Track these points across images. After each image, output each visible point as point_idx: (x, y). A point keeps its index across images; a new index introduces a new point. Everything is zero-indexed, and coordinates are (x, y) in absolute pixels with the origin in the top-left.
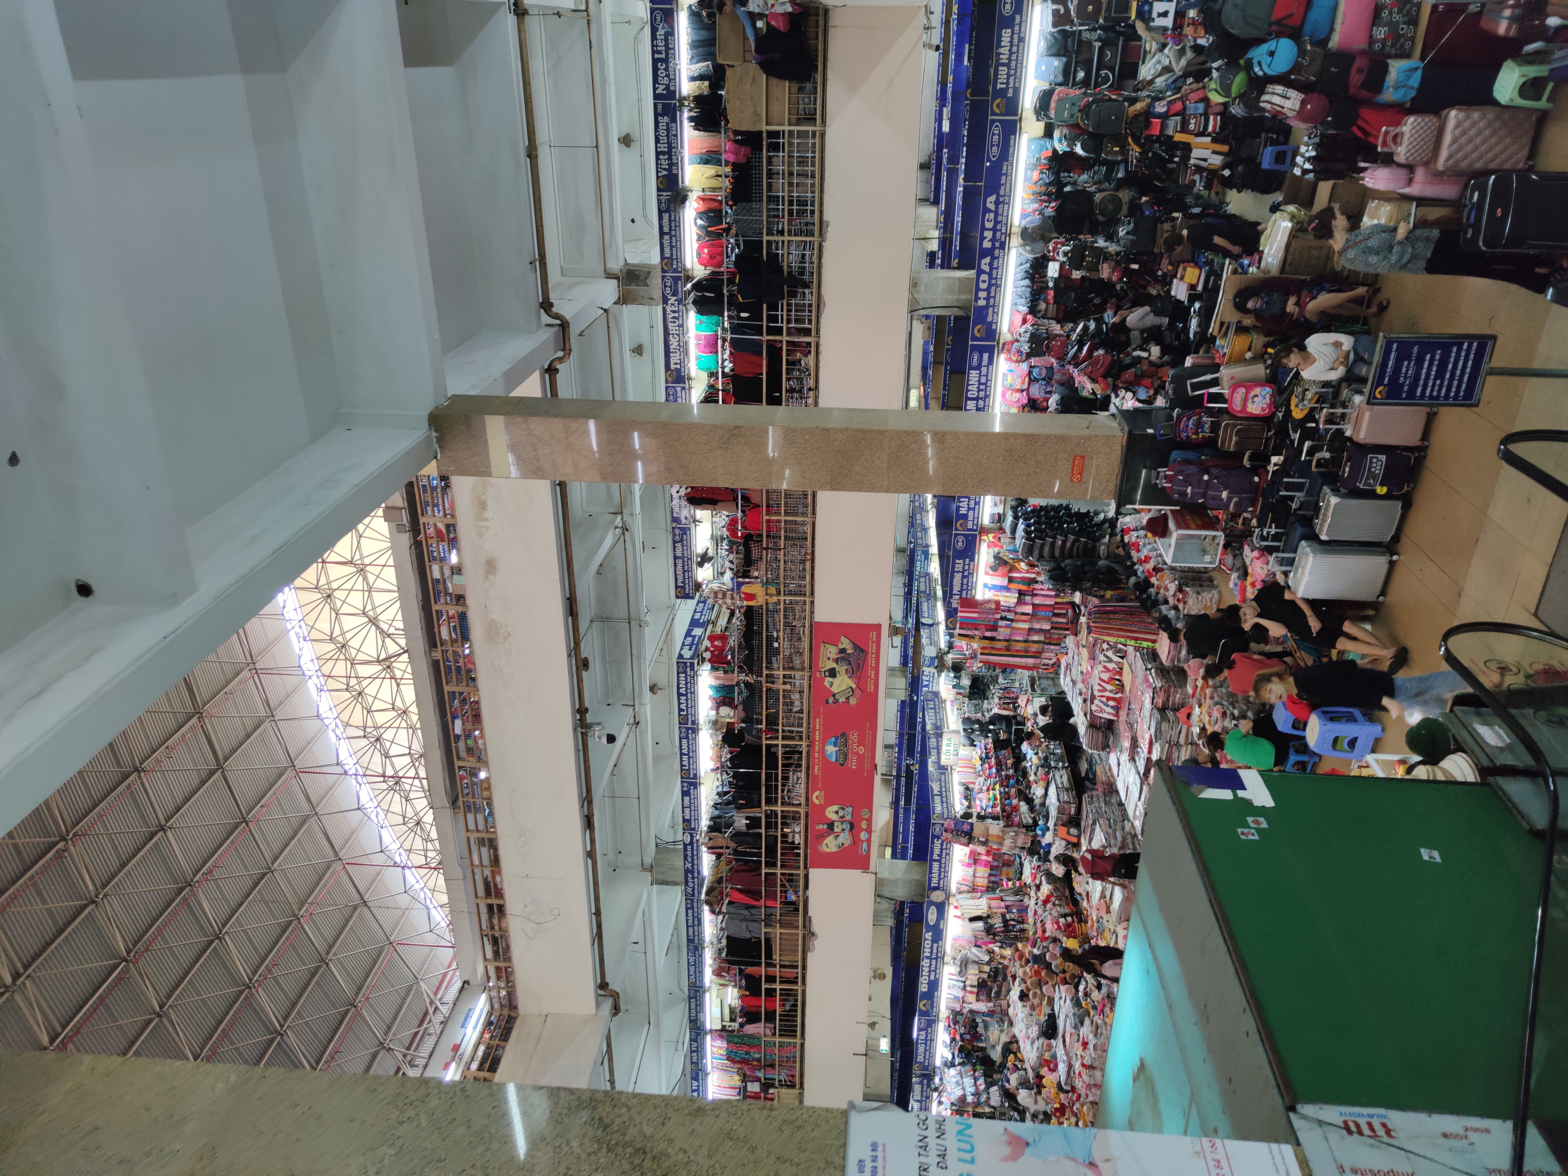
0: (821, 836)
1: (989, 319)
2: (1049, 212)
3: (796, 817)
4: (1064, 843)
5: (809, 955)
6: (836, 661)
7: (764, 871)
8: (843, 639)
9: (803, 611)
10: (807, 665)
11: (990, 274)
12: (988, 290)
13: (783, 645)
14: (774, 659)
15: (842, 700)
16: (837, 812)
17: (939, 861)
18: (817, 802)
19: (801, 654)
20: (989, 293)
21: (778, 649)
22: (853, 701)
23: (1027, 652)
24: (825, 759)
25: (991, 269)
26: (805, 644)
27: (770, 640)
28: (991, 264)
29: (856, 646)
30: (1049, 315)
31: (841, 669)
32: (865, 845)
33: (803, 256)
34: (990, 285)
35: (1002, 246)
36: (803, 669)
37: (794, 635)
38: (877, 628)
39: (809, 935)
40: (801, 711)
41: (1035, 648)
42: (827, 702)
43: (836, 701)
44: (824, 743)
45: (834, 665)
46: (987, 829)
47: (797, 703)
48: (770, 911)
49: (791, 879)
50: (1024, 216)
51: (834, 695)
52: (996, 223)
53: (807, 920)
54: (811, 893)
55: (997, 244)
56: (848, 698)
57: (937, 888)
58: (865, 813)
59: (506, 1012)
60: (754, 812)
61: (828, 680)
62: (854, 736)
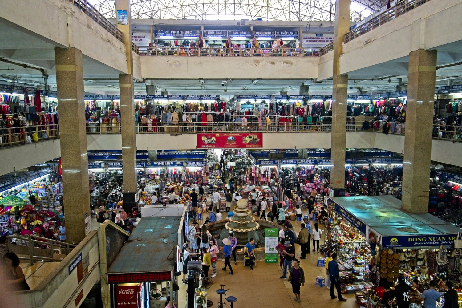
0: (206, 136)
1: (320, 163)
6: (254, 138)
8: (259, 139)
9: (265, 131)
15: (244, 140)
17: (195, 164)
22: (244, 142)
29: (257, 142)
32: (204, 147)
38: (262, 146)
42: (243, 137)
44: (233, 136)
49: (192, 130)
51: (245, 138)
53: (181, 134)
57: (187, 164)
58: (214, 146)
59: (139, 52)
62: (234, 143)
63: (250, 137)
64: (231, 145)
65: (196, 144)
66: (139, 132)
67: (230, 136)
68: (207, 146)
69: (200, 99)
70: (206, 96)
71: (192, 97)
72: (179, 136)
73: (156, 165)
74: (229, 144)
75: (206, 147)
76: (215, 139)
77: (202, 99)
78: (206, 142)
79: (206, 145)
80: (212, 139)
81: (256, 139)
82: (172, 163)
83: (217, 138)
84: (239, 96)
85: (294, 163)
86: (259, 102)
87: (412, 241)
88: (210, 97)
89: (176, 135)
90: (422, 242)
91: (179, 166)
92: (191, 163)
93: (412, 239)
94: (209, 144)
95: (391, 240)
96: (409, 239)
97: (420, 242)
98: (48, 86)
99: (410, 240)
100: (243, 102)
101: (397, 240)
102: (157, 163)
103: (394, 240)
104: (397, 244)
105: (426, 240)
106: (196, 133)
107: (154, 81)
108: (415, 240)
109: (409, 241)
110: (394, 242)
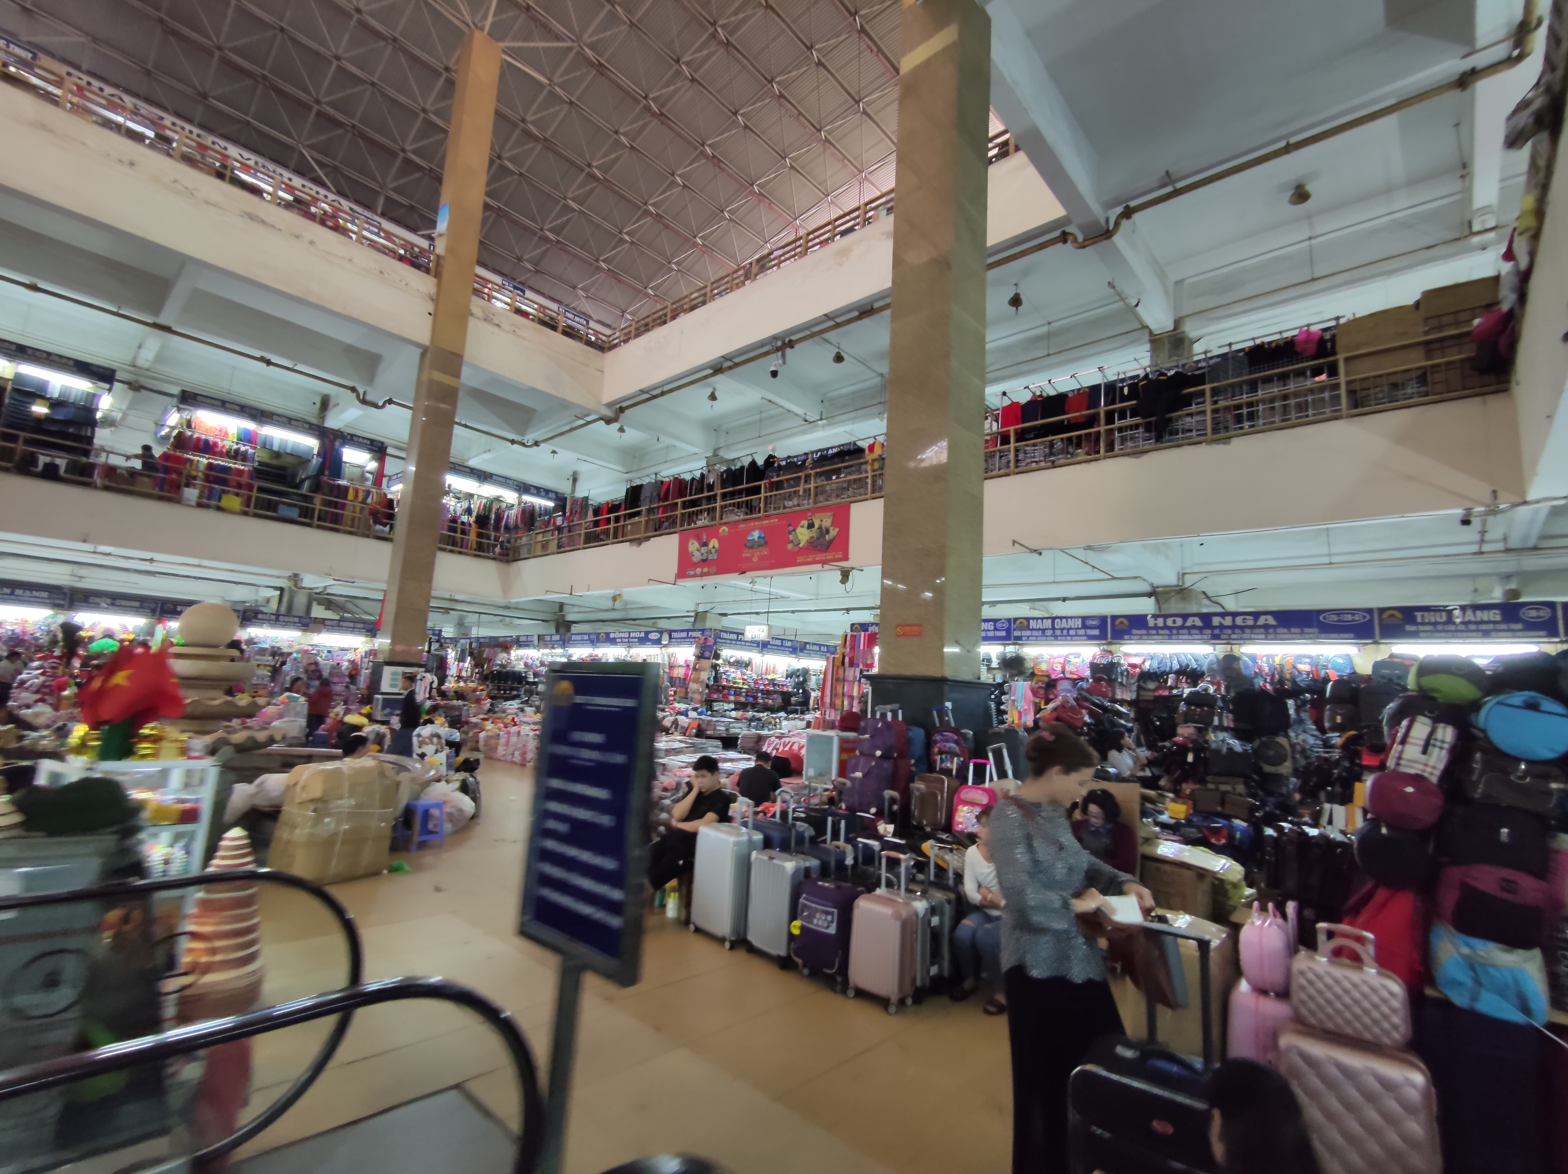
0: (698, 538)
1: (1135, 631)
2: (1259, 682)
3: (713, 519)
4: (686, 725)
5: (628, 543)
6: (820, 528)
7: (679, 501)
8: (837, 530)
9: (861, 495)
10: (819, 505)
11: (1183, 627)
12: (1165, 627)
13: (834, 482)
14: (823, 478)
15: (791, 537)
16: (714, 547)
17: (687, 637)
18: (721, 531)
19: (826, 498)
20: (1162, 628)
21: (831, 479)
22: (790, 546)
23: (835, 696)
24: (749, 531)
25: (1189, 628)
26: (834, 501)
27: (837, 472)
28: (1194, 627)
29: (831, 542)
30: (1143, 693)
31: (814, 533)
32: (692, 573)
33: (1191, 431)
34: (1170, 628)
35: (1216, 637)
36: (814, 502)
37: (841, 491)
38: (846, 558)
39: (639, 541)
40: (785, 508)
41: (838, 702)
42: (790, 525)
43: (790, 533)
44: (760, 528)
45: (817, 526)
46: (704, 670)
47: (790, 503)
48: (656, 511)
49: (673, 524)
50: (1253, 658)
51: (794, 530)
52: (1242, 628)
53: (648, 539)
54: (665, 537)
55: (1217, 632)
56: (792, 542)
57: (670, 637)
58: (713, 569)
59: (607, 345)
60: (717, 485)
61: (805, 523)
62: (765, 552)
63: (811, 526)
64: (755, 559)
66: (583, 545)
67: (756, 529)
68: (698, 571)
72: (646, 545)
74: (749, 560)
75: (696, 576)
76: (717, 545)
78: (697, 557)
79: (695, 566)
80: (711, 546)
81: (828, 531)
82: (641, 636)
83: (721, 540)
89: (640, 544)
91: (654, 643)
92: (678, 635)
94: (704, 562)
102: (616, 636)
106: (679, 531)
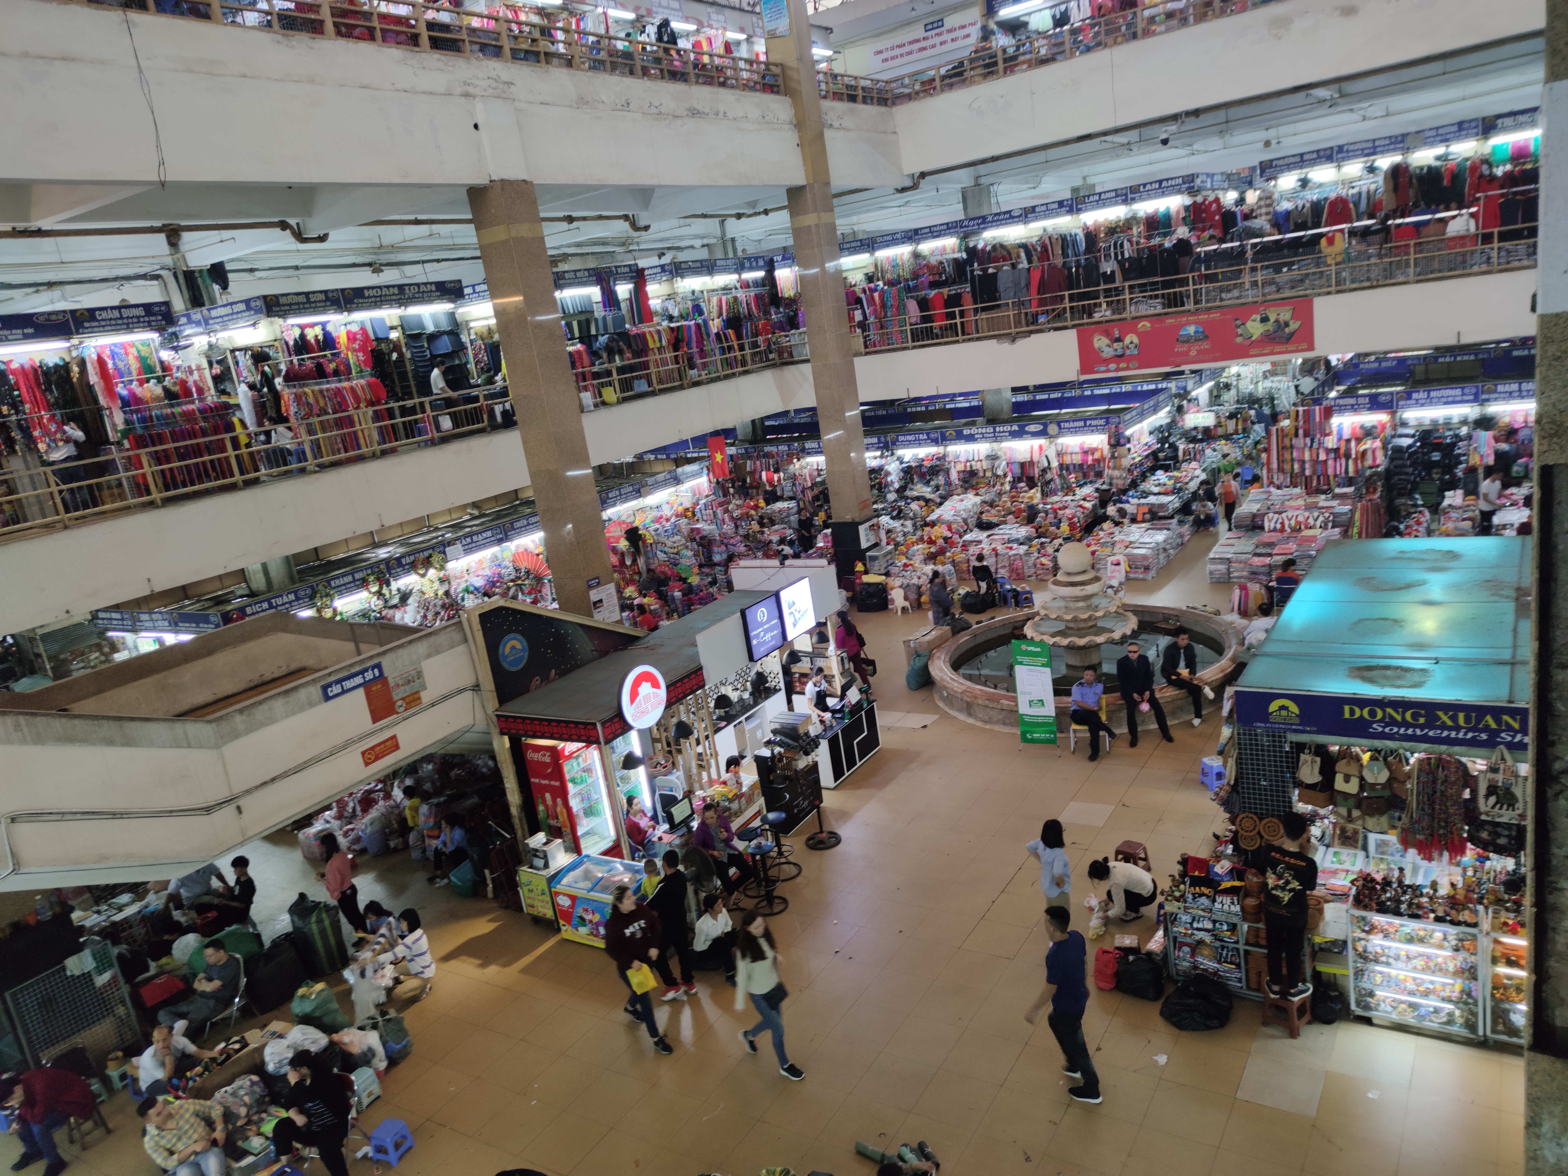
0: (1107, 334)
3: (1120, 311)
5: (993, 341)
6: (1277, 321)
7: (1066, 293)
8: (1298, 323)
9: (1321, 287)
10: (1269, 297)
13: (1285, 275)
14: (1272, 270)
15: (1240, 331)
16: (1131, 343)
17: (1084, 426)
18: (1137, 326)
19: (1278, 291)
21: (1281, 272)
22: (1239, 340)
24: (1181, 326)
26: (1287, 293)
27: (1290, 265)
29: (1292, 334)
31: (1269, 326)
32: (1102, 369)
36: (1264, 295)
37: (1296, 283)
38: (1311, 348)
39: (1013, 338)
40: (1222, 300)
42: (1236, 319)
43: (1238, 327)
44: (1196, 323)
45: (1272, 320)
47: (1229, 295)
48: (1028, 303)
49: (1060, 316)
51: (1243, 324)
53: (1025, 334)
54: (1052, 334)
56: (1241, 335)
57: (1060, 427)
58: (1134, 364)
59: (889, 95)
60: (1118, 276)
61: (1257, 317)
62: (1206, 345)
63: (1265, 320)
64: (1193, 353)
65: (1076, 364)
66: (910, 344)
67: (1188, 323)
68: (1112, 366)
69: (1126, 201)
70: (1148, 187)
71: (1101, 200)
72: (1022, 343)
73: (971, 438)
74: (1186, 353)
75: (1108, 371)
76: (1136, 340)
77: (1133, 199)
78: (1108, 352)
79: (1107, 361)
80: (1127, 340)
81: (1287, 324)
82: (1015, 428)
83: (1140, 335)
84: (1271, 161)
85: (1466, 398)
86: (1354, 168)
87: (1361, 716)
88: (1162, 187)
89: (1013, 341)
90: (1405, 724)
91: (1035, 434)
92: (1072, 425)
93: (1362, 709)
94: (1120, 357)
95: (1274, 706)
96: (1347, 708)
97: (1393, 722)
98: (733, 240)
99: (1352, 712)
100: (1287, 182)
101: (1294, 708)
102: (974, 430)
103: (1283, 708)
104: (1297, 721)
105: (1422, 720)
106: (1073, 326)
107: (982, 169)
108: (1372, 714)
109: (1347, 715)
110: (1284, 713)
